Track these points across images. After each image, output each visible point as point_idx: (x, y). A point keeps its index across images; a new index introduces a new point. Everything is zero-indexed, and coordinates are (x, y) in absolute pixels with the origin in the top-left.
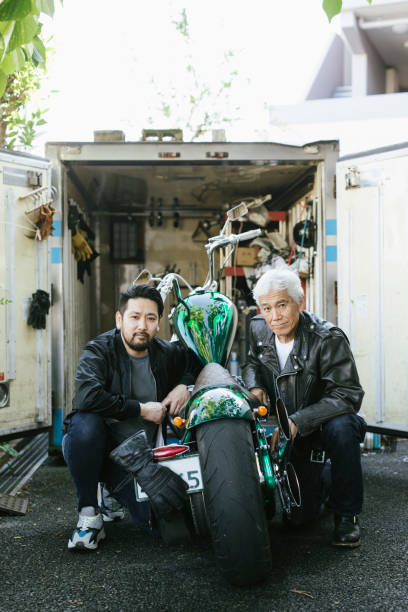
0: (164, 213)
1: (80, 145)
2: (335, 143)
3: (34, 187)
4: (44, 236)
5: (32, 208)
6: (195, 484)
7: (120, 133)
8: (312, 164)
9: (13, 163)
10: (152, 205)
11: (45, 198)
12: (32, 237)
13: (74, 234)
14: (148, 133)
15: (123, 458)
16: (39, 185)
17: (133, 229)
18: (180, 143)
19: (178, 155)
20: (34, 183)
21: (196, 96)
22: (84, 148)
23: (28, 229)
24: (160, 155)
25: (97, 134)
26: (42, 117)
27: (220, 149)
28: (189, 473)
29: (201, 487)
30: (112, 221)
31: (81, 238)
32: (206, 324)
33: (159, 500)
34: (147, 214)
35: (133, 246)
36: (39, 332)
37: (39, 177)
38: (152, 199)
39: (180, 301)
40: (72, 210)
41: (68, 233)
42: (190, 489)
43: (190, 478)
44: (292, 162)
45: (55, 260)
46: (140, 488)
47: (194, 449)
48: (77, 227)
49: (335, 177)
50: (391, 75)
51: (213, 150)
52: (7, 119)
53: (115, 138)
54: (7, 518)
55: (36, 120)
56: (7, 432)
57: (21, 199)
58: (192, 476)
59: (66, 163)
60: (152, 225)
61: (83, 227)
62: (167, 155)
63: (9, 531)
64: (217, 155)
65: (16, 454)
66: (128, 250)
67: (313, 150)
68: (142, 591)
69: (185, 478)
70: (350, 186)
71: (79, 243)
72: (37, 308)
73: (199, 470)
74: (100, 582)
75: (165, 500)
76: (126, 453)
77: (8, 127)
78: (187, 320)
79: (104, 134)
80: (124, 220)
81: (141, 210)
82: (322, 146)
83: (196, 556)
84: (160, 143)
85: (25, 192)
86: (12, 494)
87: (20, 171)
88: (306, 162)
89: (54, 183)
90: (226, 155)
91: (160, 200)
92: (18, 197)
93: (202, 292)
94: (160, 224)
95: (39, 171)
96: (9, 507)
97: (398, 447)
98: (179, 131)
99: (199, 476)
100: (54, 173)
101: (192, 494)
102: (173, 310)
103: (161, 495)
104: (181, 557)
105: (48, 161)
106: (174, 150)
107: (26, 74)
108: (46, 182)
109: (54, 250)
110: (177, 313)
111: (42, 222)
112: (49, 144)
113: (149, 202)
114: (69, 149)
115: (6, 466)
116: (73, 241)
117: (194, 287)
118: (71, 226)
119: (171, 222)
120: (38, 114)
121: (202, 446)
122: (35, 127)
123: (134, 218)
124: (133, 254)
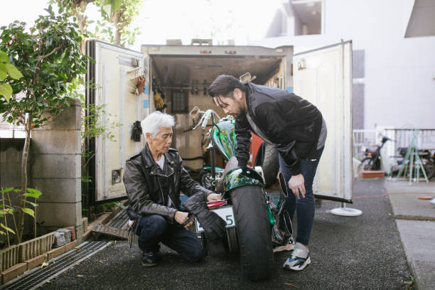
0: (199, 88)
1: (159, 47)
2: (292, 47)
3: (135, 66)
4: (140, 92)
5: (133, 77)
6: (231, 223)
7: (180, 40)
8: (278, 58)
9: (124, 53)
10: (193, 84)
11: (140, 73)
12: (134, 93)
13: (155, 94)
14: (195, 41)
15: (190, 205)
16: (138, 66)
17: (182, 96)
18: (211, 46)
19: (210, 52)
20: (135, 64)
21: (213, 32)
22: (161, 48)
23: (132, 88)
24: (201, 52)
25: (168, 41)
26: (140, 30)
27: (232, 50)
28: (227, 217)
29: (234, 224)
30: (173, 91)
31: (158, 96)
32: (229, 138)
33: (209, 231)
34: (190, 88)
35: (183, 104)
36: (137, 143)
37: (138, 61)
38: (193, 81)
39: (214, 124)
40: (154, 81)
41: (152, 93)
42: (227, 226)
43: (228, 219)
44: (269, 57)
45: (145, 107)
46: (198, 224)
47: (230, 203)
48: (156, 90)
49: (292, 65)
50: (305, 28)
51: (228, 50)
52: (121, 31)
53: (177, 44)
54: (120, 242)
55: (136, 32)
56: (120, 196)
57: (128, 73)
58: (229, 218)
59: (152, 56)
60: (192, 93)
61: (159, 91)
62: (204, 52)
63: (122, 248)
64: (230, 52)
65: (124, 208)
66: (180, 106)
67: (281, 50)
68: (199, 284)
69: (224, 219)
70: (301, 68)
71: (157, 99)
72: (136, 130)
73: (232, 215)
74: (174, 278)
75: (214, 231)
76: (191, 203)
77: (122, 35)
78: (218, 134)
79: (171, 41)
80: (178, 91)
81: (187, 86)
82: (285, 48)
83: (226, 263)
84: (201, 46)
85: (130, 69)
86: (123, 228)
87: (127, 58)
88: (275, 57)
89: (145, 65)
90: (235, 53)
91: (197, 81)
92: (127, 71)
93: (226, 120)
94: (197, 93)
95: (138, 59)
96: (121, 235)
97: (322, 205)
98: (211, 40)
99: (232, 218)
100: (145, 61)
101: (229, 229)
102: (210, 130)
103: (211, 228)
104: (218, 264)
105: (142, 53)
106: (208, 50)
107: (131, 7)
108: (141, 64)
109: (145, 101)
110: (213, 132)
111: (139, 85)
112: (143, 46)
113: (191, 82)
114: (154, 48)
115: (119, 214)
116: (154, 98)
117: (221, 118)
118: (153, 90)
119: (202, 93)
120: (138, 29)
121: (235, 200)
122: (136, 36)
123: (184, 90)
124: (182, 108)
